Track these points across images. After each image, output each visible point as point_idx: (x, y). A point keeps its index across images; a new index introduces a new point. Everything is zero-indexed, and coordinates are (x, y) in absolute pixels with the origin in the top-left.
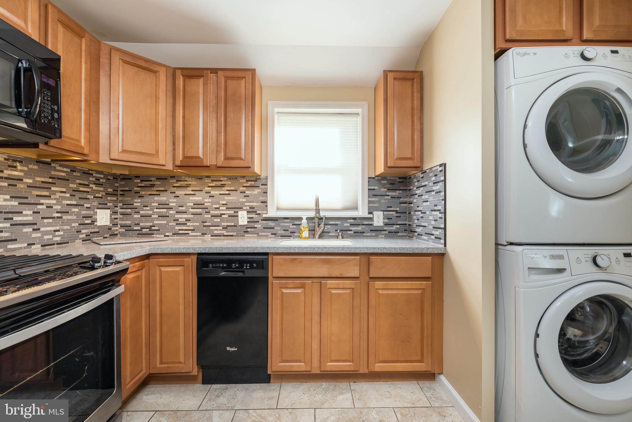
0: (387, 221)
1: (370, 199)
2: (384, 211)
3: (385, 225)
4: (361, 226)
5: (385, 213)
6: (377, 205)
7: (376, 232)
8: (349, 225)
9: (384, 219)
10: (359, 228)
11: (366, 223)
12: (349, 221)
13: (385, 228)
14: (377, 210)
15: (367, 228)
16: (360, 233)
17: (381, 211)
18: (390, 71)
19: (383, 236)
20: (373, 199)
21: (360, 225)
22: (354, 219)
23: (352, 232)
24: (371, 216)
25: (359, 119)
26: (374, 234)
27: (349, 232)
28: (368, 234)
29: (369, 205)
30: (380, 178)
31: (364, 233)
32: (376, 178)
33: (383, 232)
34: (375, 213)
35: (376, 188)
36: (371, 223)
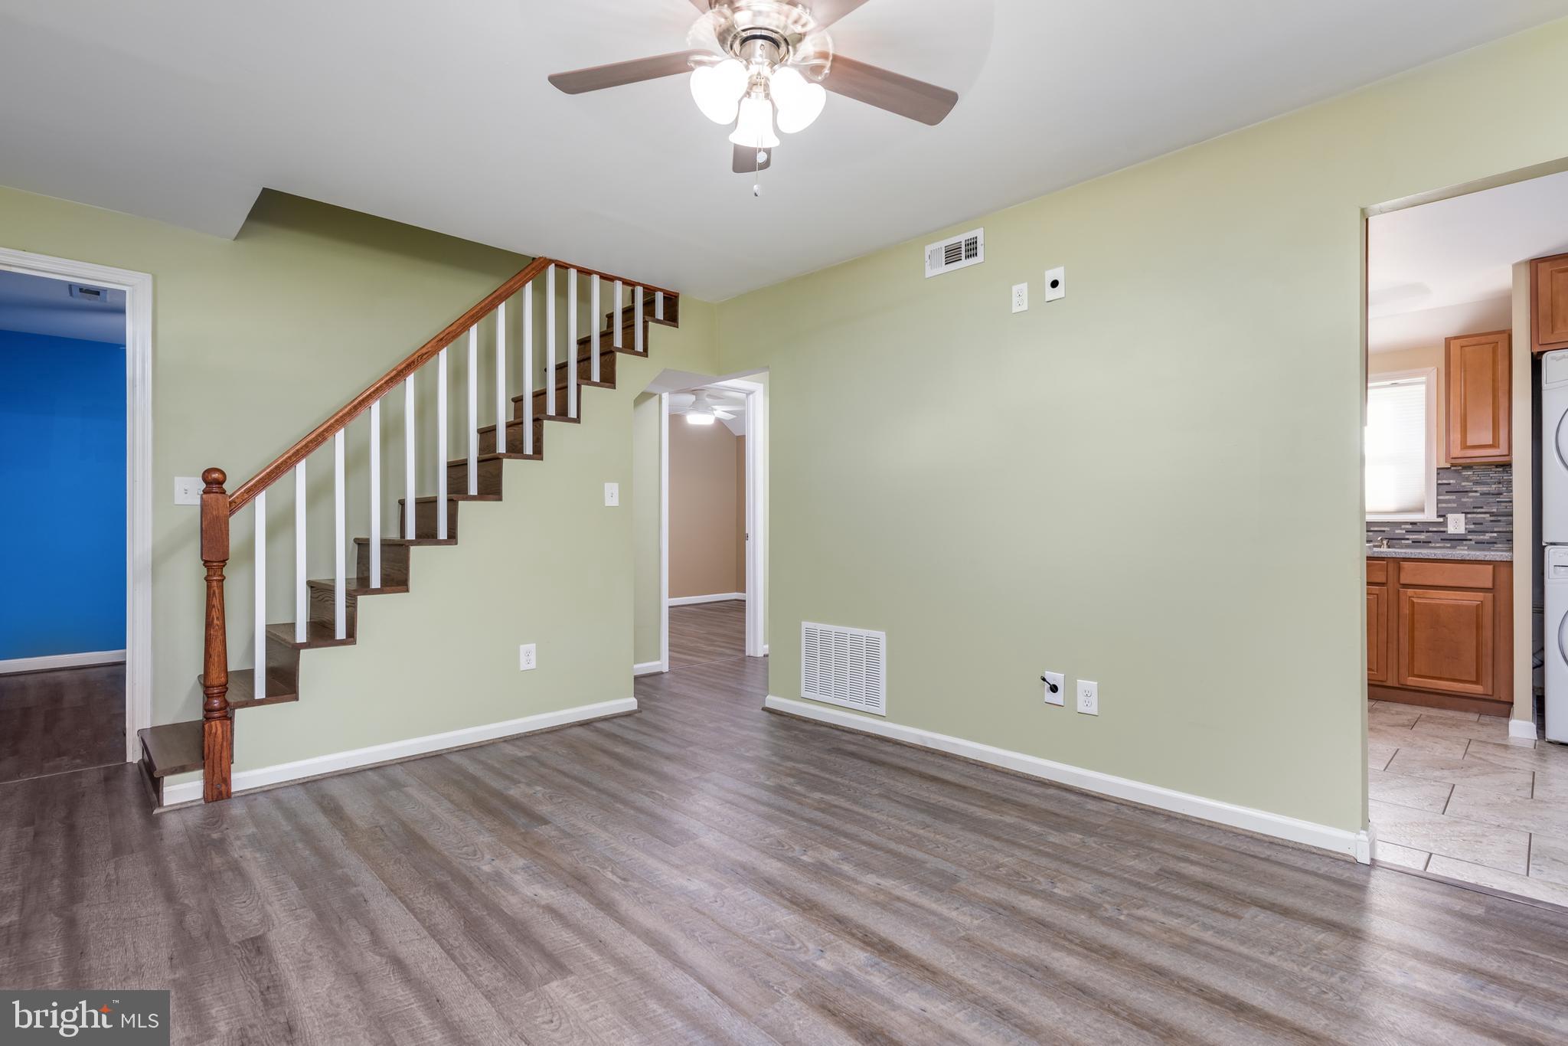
0: (1472, 526)
1: (1441, 497)
2: (1466, 513)
3: (1469, 532)
4: (1424, 534)
5: (1469, 516)
6: (1455, 505)
7: (1452, 542)
8: (1404, 532)
9: (1466, 524)
10: (1422, 537)
11: (1435, 529)
12: (1403, 526)
13: (1469, 537)
14: (1454, 511)
15: (1436, 537)
16: (1423, 542)
17: (1463, 513)
18: (1456, 338)
19: (1466, 548)
20: (1447, 497)
21: (1423, 532)
22: (1412, 524)
23: (1410, 542)
24: (1441, 520)
25: (1423, 388)
26: (1449, 545)
27: (1403, 541)
28: (1438, 545)
29: (1439, 505)
30: (1460, 468)
31: (1430, 542)
32: (1452, 468)
33: (1465, 542)
34: (1449, 516)
35: (1451, 481)
36: (1442, 529)
